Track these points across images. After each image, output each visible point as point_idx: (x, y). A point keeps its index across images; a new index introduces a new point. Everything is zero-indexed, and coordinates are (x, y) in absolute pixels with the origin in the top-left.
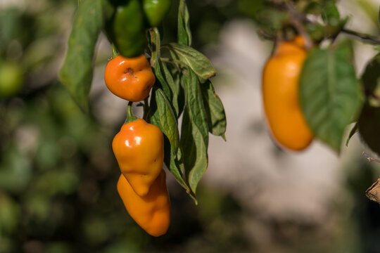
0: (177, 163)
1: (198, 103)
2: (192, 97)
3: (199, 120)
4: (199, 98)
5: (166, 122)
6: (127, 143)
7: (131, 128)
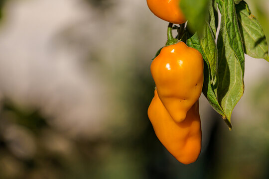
0: (213, 87)
1: (234, 26)
2: (229, 20)
3: (235, 44)
4: (234, 21)
5: (207, 46)
6: (168, 66)
7: (173, 51)
